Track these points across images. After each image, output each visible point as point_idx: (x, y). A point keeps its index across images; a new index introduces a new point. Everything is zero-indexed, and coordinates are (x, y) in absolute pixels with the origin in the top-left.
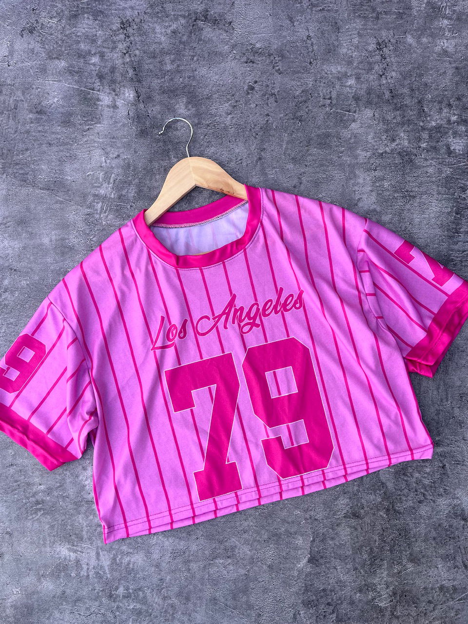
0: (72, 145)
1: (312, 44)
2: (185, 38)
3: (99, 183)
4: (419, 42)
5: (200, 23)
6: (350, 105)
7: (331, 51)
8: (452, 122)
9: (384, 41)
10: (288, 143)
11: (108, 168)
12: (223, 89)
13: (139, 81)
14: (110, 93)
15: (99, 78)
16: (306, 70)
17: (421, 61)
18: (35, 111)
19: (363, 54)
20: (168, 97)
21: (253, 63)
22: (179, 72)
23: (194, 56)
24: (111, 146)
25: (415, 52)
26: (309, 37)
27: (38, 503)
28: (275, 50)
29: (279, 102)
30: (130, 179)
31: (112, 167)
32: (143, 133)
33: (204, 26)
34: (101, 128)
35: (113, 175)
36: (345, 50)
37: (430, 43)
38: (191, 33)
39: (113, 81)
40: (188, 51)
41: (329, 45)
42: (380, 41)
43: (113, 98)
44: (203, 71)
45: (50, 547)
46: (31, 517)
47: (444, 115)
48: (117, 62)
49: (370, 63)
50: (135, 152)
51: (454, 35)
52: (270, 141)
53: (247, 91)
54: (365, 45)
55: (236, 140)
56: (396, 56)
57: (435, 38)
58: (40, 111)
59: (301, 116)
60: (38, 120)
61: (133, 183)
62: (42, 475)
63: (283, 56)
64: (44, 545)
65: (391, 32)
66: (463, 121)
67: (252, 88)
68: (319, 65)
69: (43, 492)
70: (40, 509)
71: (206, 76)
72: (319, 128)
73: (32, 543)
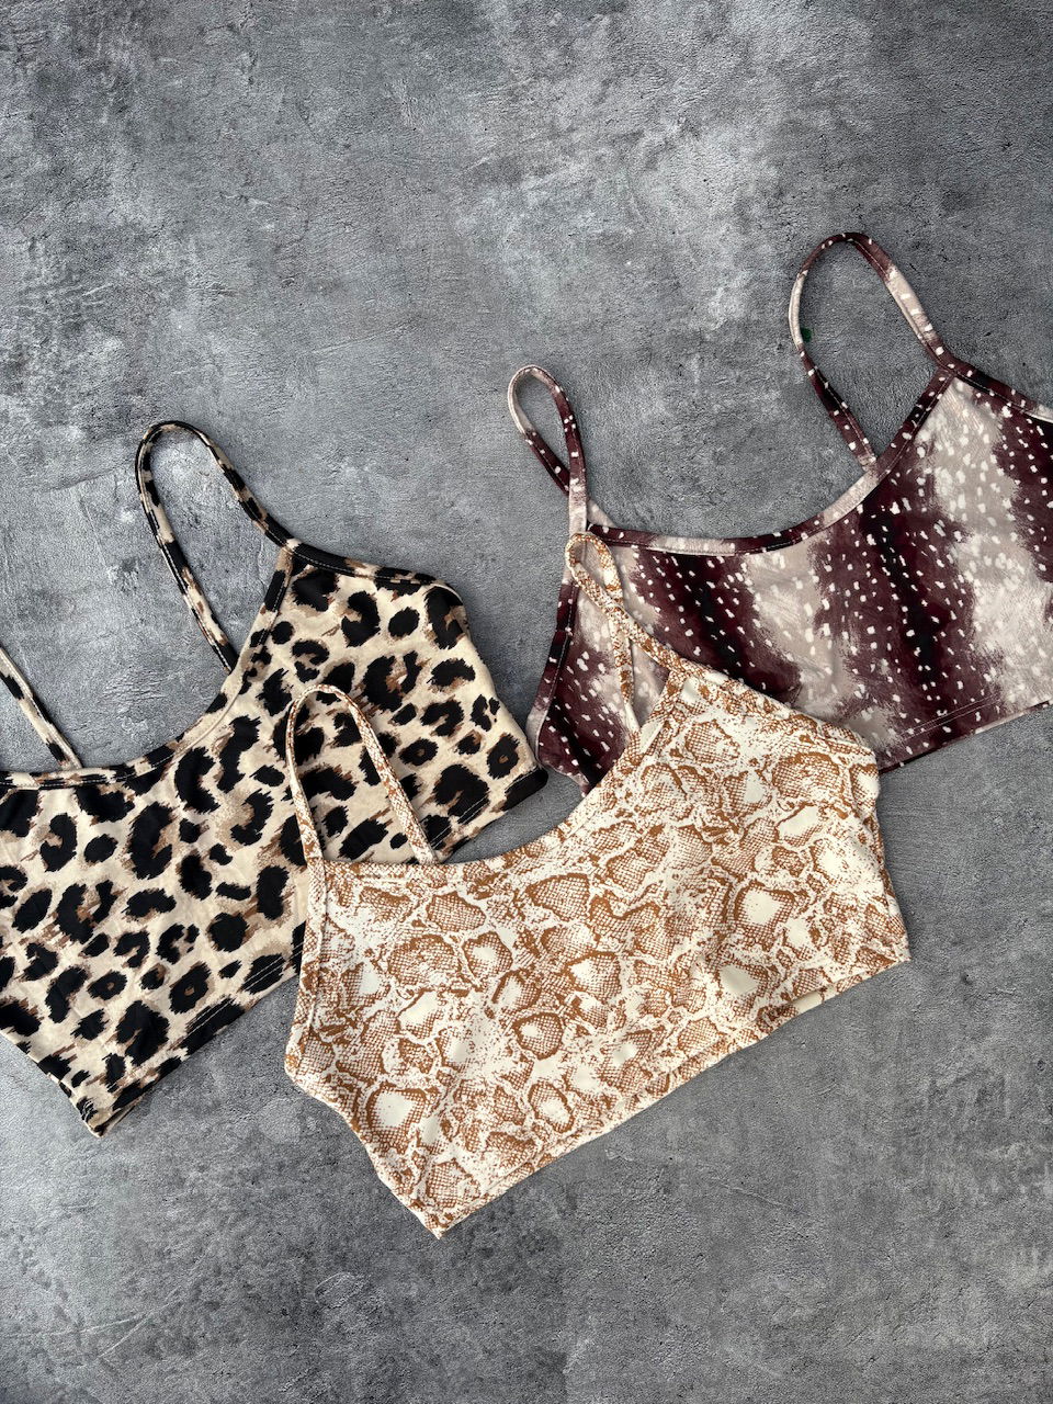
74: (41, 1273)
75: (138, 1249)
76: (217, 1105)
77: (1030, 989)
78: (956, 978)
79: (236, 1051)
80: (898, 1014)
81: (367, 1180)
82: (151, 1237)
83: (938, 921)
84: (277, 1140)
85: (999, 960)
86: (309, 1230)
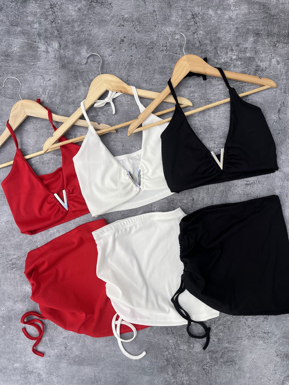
0: (24, 73)
1: (156, 15)
2: (85, 12)
3: (40, 95)
4: (216, 13)
5: (94, 4)
6: (177, 50)
7: (166, 19)
8: (233, 59)
9: (196, 13)
10: (143, 72)
11: (44, 86)
12: (107, 41)
13: (61, 37)
14: (44, 44)
15: (39, 36)
16: (153, 31)
17: (217, 24)
18: (4, 55)
19: (185, 21)
20: (77, 46)
21: (123, 26)
22: (82, 32)
23: (90, 23)
24: (46, 74)
25: (213, 19)
26: (154, 11)
27: (13, 264)
28: (135, 18)
29: (138, 48)
30: (56, 92)
31: (47, 86)
32: (63, 67)
33: (96, 6)
34: (40, 64)
35: (47, 90)
36: (174, 18)
37: (222, 13)
38: (89, 9)
39: (46, 37)
40: (87, 20)
41: (165, 15)
42: (194, 14)
43: (46, 46)
44: (95, 31)
45: (20, 286)
46: (10, 272)
47: (229, 55)
48: (48, 26)
49: (188, 26)
50: (59, 77)
51: (236, 8)
52: (132, 71)
53: (120, 42)
54: (185, 16)
55: (114, 70)
56: (203, 22)
57: (225, 10)
58: (7, 55)
59: (150, 56)
60: (6, 60)
61: (59, 94)
62: (15, 251)
63: (140, 22)
64: (17, 285)
65: (200, 8)
66: (239, 59)
67: (123, 41)
68: (160, 27)
69: (16, 258)
70: (14, 268)
71: (97, 33)
72: (160, 63)
73: (11, 285)
74: (249, 328)
75: (229, 329)
76: (209, 352)
77: (54, 344)
78: (67, 349)
79: (203, 361)
80: (79, 345)
81: (183, 333)
82: (226, 331)
83: (69, 360)
84: (199, 344)
85: (59, 350)
86: (196, 326)
